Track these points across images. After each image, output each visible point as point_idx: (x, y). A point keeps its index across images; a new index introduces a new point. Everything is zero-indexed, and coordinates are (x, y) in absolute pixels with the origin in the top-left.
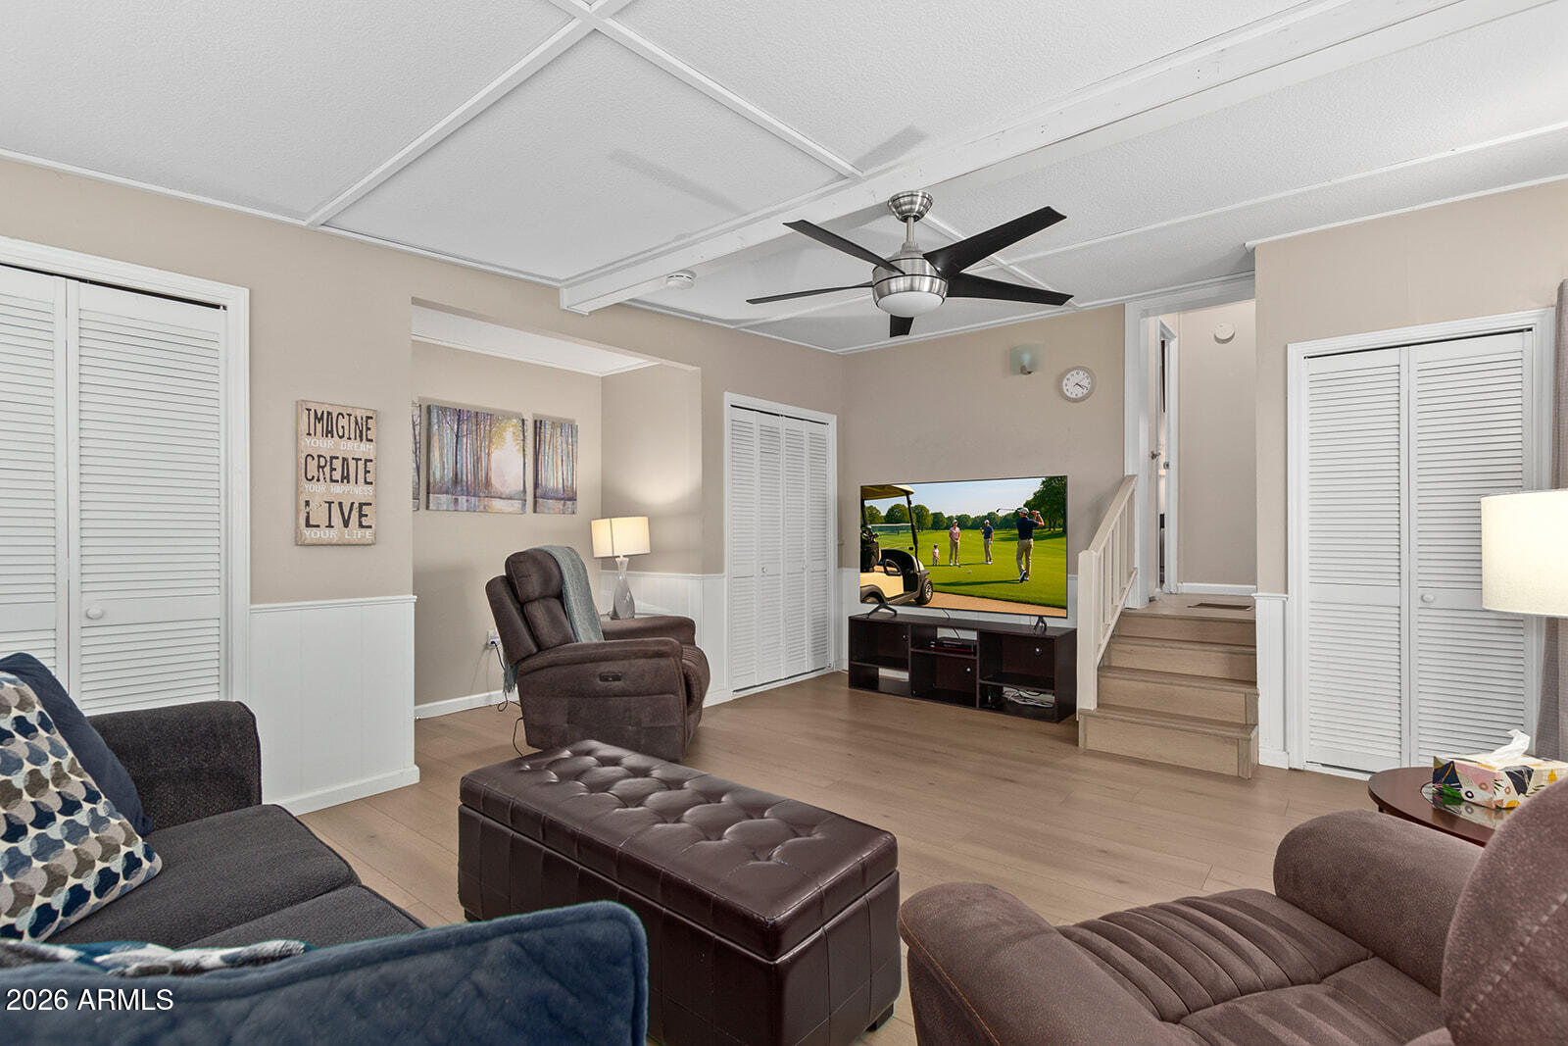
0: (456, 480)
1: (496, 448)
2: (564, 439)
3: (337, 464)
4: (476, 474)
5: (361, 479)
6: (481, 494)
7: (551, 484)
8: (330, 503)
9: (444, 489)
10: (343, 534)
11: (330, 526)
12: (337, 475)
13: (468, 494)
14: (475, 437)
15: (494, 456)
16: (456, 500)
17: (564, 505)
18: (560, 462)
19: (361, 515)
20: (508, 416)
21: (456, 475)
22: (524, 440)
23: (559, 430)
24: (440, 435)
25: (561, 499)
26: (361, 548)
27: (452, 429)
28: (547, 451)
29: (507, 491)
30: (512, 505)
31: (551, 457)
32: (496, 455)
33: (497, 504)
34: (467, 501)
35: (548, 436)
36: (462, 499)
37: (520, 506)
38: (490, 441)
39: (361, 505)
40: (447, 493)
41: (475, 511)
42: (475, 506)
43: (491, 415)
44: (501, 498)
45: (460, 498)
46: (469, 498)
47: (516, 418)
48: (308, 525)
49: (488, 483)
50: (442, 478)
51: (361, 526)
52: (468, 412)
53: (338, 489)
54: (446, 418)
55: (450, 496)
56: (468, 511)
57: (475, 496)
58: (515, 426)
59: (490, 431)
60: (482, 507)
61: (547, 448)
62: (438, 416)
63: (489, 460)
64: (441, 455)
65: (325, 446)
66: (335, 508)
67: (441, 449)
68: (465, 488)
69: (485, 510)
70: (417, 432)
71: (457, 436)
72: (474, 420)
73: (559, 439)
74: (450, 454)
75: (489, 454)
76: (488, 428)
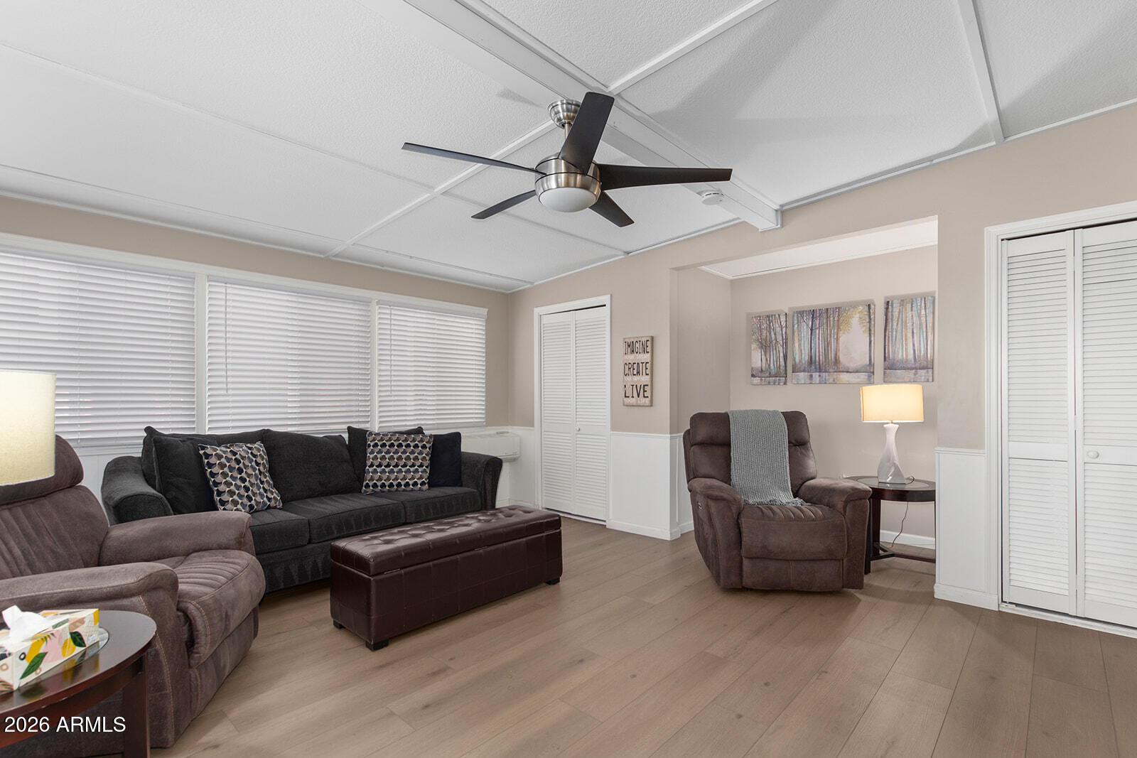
0: (811, 361)
1: (844, 333)
2: (915, 313)
3: (635, 366)
4: (826, 356)
5: (644, 374)
6: (831, 370)
7: (900, 355)
8: (633, 386)
9: (802, 368)
10: (637, 401)
11: (633, 397)
12: (635, 373)
13: (820, 372)
14: (825, 327)
15: (841, 340)
16: (811, 376)
17: (915, 374)
18: (910, 335)
19: (644, 391)
20: (854, 305)
21: (811, 357)
22: (870, 322)
23: (909, 306)
24: (799, 331)
25: (913, 369)
26: (644, 408)
27: (808, 325)
28: (895, 327)
29: (852, 366)
30: (858, 377)
31: (899, 331)
32: (843, 338)
33: (844, 377)
34: (820, 376)
35: (896, 314)
36: (816, 375)
37: (867, 377)
38: (838, 328)
39: (644, 386)
40: (804, 371)
41: (825, 383)
42: (825, 380)
43: (839, 308)
44: (848, 372)
45: (814, 374)
46: (821, 374)
47: (862, 305)
48: (626, 397)
49: (837, 361)
50: (800, 361)
51: (644, 397)
52: (820, 310)
53: (636, 378)
54: (803, 318)
55: (806, 374)
56: (819, 383)
57: (825, 372)
58: (861, 312)
59: (838, 321)
60: (831, 381)
61: (895, 324)
62: (798, 318)
63: (837, 343)
64: (800, 345)
65: (631, 358)
66: (635, 386)
67: (800, 340)
68: (818, 367)
69: (834, 382)
70: (784, 333)
71: (812, 330)
72: (825, 315)
73: (909, 314)
74: (806, 344)
75: (837, 339)
76: (836, 319)
